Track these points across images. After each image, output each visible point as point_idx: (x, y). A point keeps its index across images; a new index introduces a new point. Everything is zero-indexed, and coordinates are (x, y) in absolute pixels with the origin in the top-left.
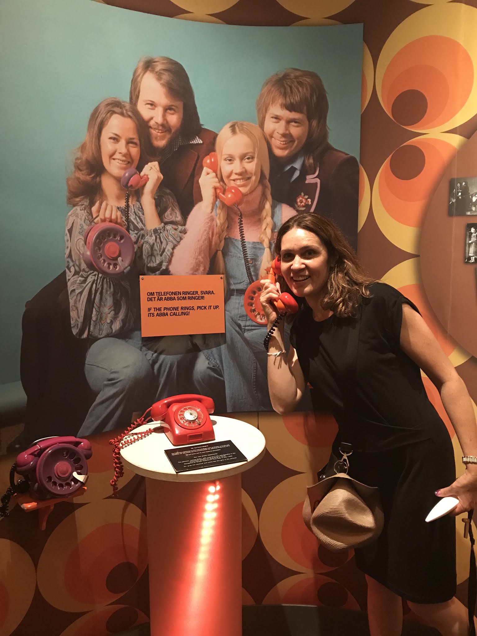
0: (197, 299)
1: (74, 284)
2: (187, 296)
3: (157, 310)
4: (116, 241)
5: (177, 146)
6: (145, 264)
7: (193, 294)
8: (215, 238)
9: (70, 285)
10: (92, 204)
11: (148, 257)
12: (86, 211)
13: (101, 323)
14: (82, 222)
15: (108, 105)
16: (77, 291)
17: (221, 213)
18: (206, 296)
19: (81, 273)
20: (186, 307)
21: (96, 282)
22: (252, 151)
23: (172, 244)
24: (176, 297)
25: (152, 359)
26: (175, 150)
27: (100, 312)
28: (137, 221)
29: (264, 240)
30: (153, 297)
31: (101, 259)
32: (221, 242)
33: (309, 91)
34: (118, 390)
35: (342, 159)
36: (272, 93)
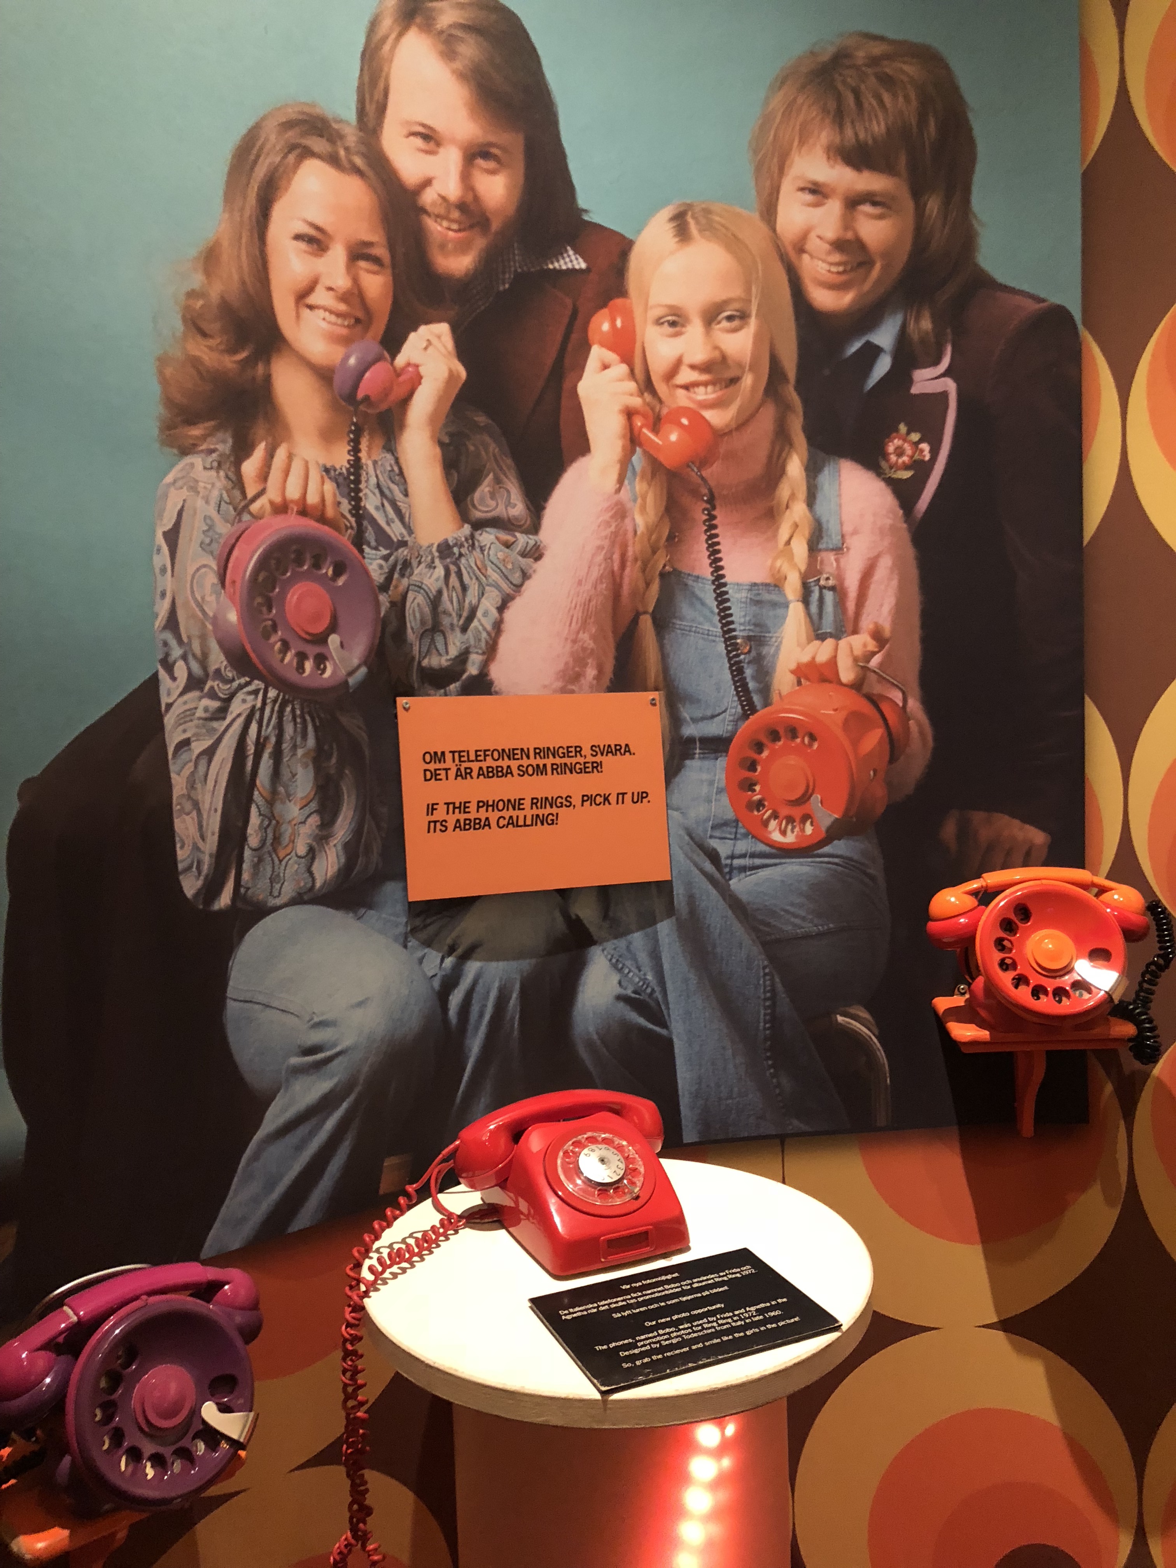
0: (581, 772)
1: (185, 722)
2: (549, 761)
3: (457, 811)
4: (322, 580)
5: (507, 276)
6: (413, 658)
7: (569, 757)
8: (631, 574)
9: (172, 721)
10: (242, 449)
11: (422, 635)
12: (222, 473)
13: (277, 855)
14: (212, 511)
15: (288, 125)
16: (198, 747)
17: (647, 492)
18: (608, 761)
19: (209, 683)
20: (547, 798)
21: (257, 715)
22: (743, 296)
23: (498, 593)
24: (514, 764)
25: (442, 974)
26: (501, 288)
27: (273, 815)
28: (386, 516)
29: (786, 578)
30: (442, 766)
31: (273, 639)
32: (648, 584)
33: (914, 103)
34: (336, 1085)
35: (1023, 314)
36: (798, 111)
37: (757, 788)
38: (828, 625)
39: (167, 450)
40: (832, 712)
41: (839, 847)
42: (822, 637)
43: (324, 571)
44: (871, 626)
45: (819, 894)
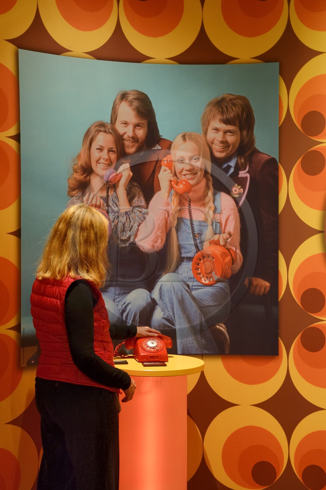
6: (119, 237)
8: (170, 218)
10: (83, 195)
11: (121, 232)
15: (96, 126)
17: (174, 199)
22: (198, 154)
23: (138, 222)
25: (122, 308)
28: (114, 206)
29: (208, 220)
32: (174, 220)
33: (240, 109)
35: (265, 159)
36: (213, 111)
37: (199, 270)
38: (217, 231)
39: (69, 197)
40: (218, 252)
41: (219, 285)
42: (216, 234)
44: (228, 232)
45: (214, 296)
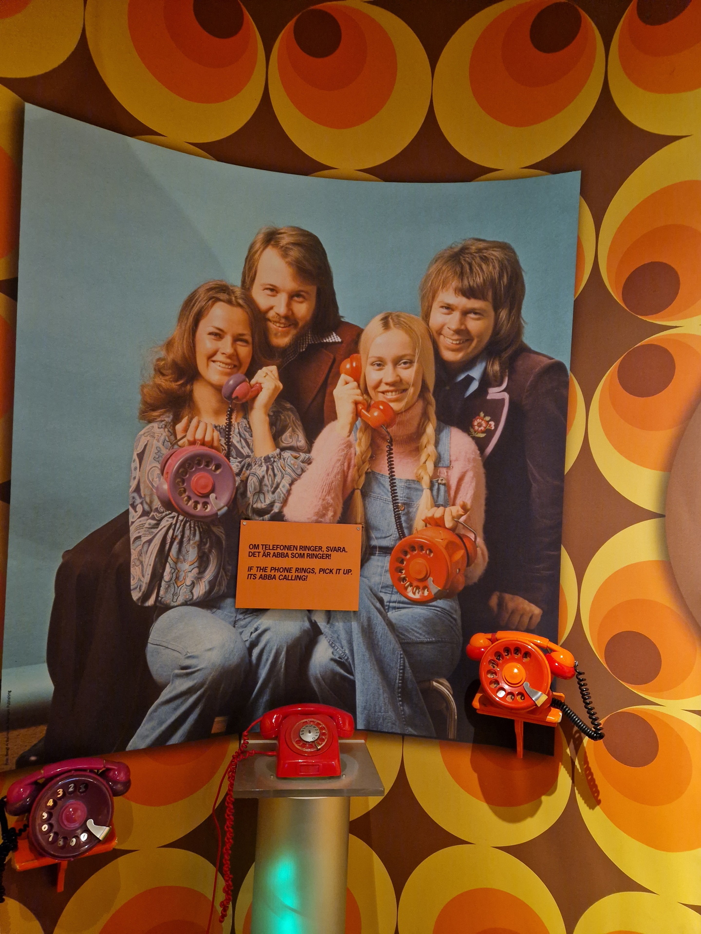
0: (320, 558)
1: (140, 529)
2: (306, 552)
3: (261, 570)
4: (209, 471)
5: (304, 345)
6: (249, 504)
7: (315, 551)
8: (352, 472)
9: (133, 529)
10: (177, 420)
11: (254, 494)
12: (166, 430)
13: (177, 585)
14: (160, 445)
15: (210, 290)
16: (144, 539)
17: (362, 437)
18: (333, 554)
19: (152, 514)
20: (303, 568)
21: (173, 527)
22: (412, 353)
23: (290, 478)
24: (290, 552)
25: (251, 640)
26: (301, 350)
27: (177, 569)
28: (242, 445)
29: (423, 478)
30: (257, 550)
31: (183, 496)
32: (360, 477)
33: (497, 268)
34: (195, 684)
35: (542, 365)
36: (443, 273)
37: (404, 572)
38: (441, 500)
40: (441, 541)
41: (440, 603)
42: (438, 506)
43: (210, 468)
44: (462, 503)
45: (429, 623)
